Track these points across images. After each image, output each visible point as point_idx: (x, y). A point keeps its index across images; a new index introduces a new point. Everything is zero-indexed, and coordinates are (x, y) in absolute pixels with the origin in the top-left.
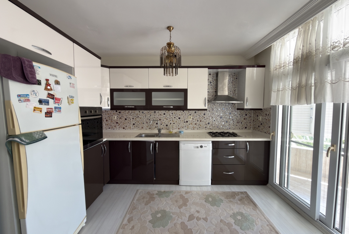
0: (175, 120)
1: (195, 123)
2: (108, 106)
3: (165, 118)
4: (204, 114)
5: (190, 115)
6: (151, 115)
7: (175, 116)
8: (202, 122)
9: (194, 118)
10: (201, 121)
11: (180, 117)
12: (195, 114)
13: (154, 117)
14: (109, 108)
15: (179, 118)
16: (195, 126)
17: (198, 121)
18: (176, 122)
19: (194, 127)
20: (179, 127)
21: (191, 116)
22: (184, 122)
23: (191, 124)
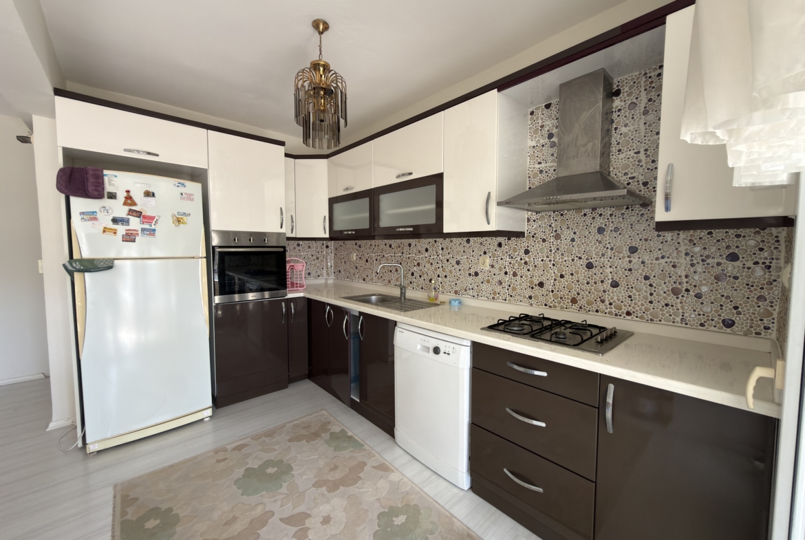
0: (448, 267)
1: (497, 278)
2: (325, 233)
3: (428, 262)
4: (527, 252)
5: (485, 253)
6: (403, 253)
7: (448, 257)
8: (518, 278)
9: (496, 266)
10: (515, 274)
11: (459, 258)
12: (499, 252)
13: (409, 258)
14: (327, 236)
15: (458, 263)
16: (498, 289)
17: (506, 273)
18: (451, 272)
19: (495, 293)
20: (457, 289)
21: (487, 255)
22: (470, 275)
23: (488, 281)
